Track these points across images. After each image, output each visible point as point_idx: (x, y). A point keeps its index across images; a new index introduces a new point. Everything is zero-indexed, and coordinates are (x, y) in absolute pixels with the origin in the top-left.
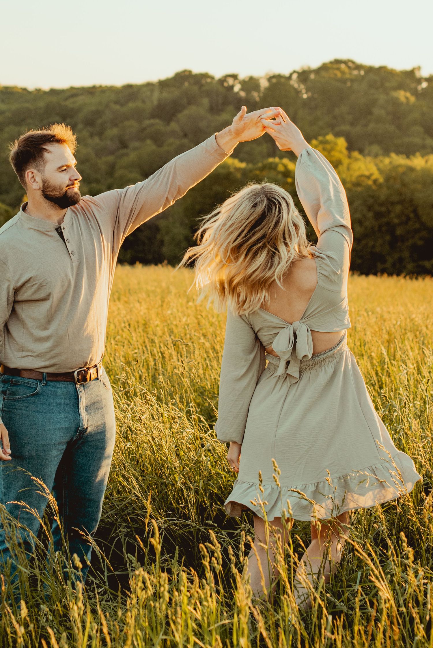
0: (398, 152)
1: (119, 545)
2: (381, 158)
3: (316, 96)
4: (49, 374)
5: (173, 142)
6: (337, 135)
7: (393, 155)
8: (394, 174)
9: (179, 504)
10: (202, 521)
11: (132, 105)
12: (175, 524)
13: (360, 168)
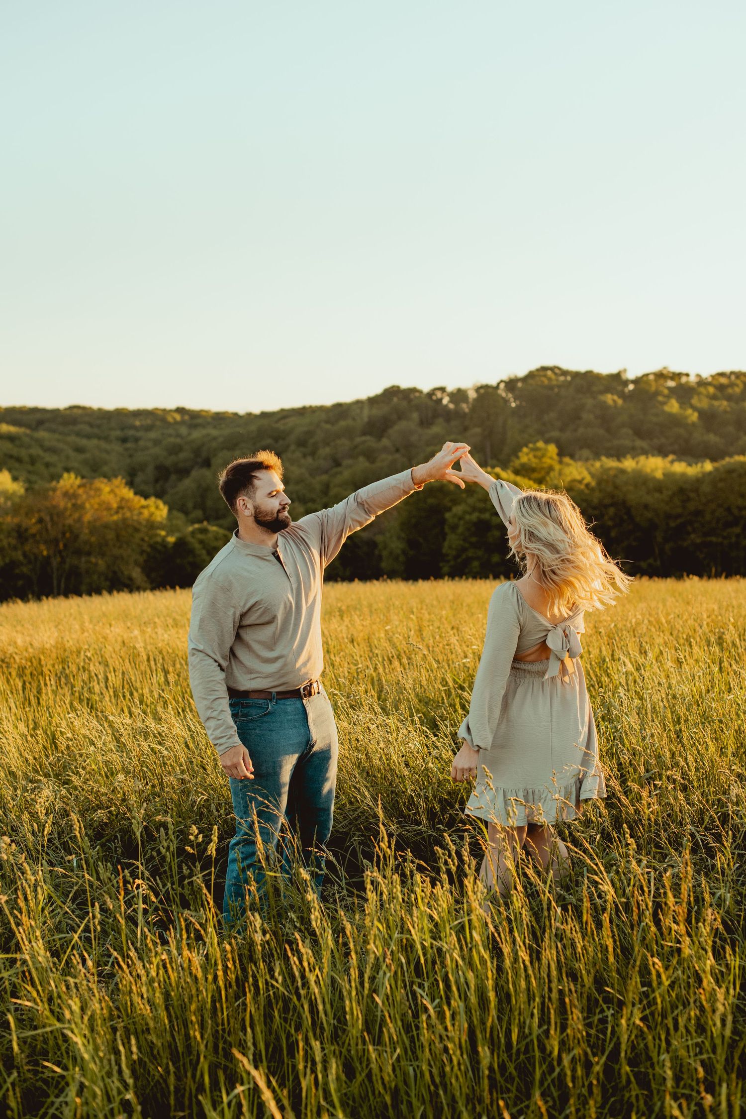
0: (609, 455)
1: (354, 853)
2: (591, 462)
3: (524, 404)
4: (278, 693)
5: (385, 459)
6: (547, 441)
7: (604, 458)
8: (605, 477)
9: (410, 810)
10: (434, 826)
11: (342, 423)
12: (407, 830)
13: (571, 473)
